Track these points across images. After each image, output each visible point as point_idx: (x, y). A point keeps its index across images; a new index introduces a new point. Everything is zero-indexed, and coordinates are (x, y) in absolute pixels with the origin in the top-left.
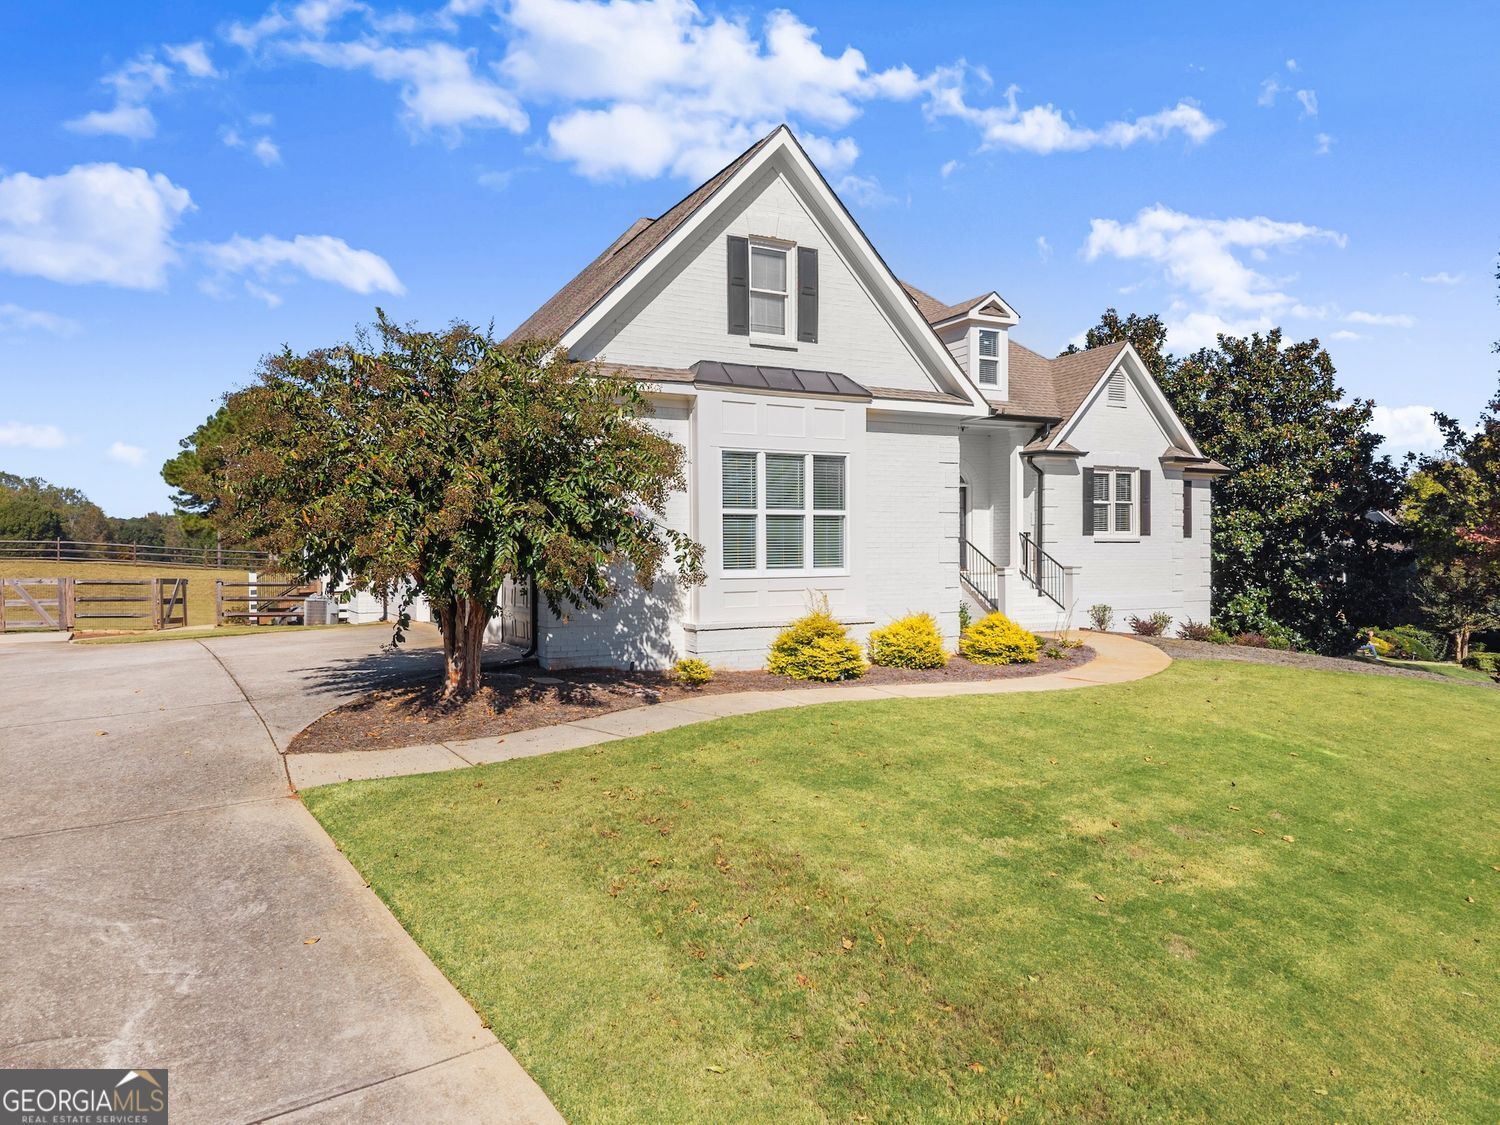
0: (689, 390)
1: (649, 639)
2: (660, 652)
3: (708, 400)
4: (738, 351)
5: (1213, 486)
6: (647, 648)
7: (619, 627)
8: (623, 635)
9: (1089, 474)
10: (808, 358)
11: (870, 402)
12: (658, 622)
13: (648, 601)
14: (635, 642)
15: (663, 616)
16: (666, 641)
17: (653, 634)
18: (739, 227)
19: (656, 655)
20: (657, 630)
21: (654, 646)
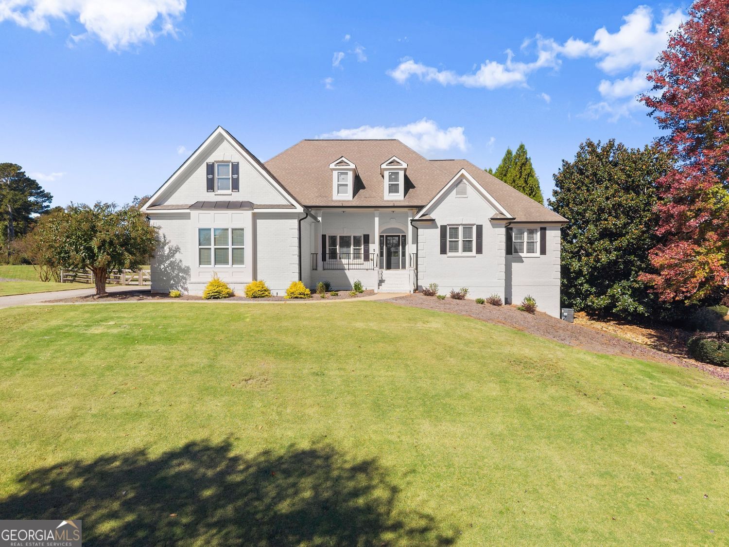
0: (188, 211)
1: (180, 286)
2: (184, 290)
3: (194, 213)
4: (211, 197)
5: (562, 230)
6: (180, 288)
7: (172, 282)
8: (173, 284)
9: (443, 229)
10: (236, 197)
11: (253, 210)
12: (184, 281)
13: (180, 274)
14: (176, 286)
15: (185, 278)
16: (186, 287)
17: (182, 284)
18: (211, 160)
19: (183, 291)
20: (183, 283)
21: (182, 288)
